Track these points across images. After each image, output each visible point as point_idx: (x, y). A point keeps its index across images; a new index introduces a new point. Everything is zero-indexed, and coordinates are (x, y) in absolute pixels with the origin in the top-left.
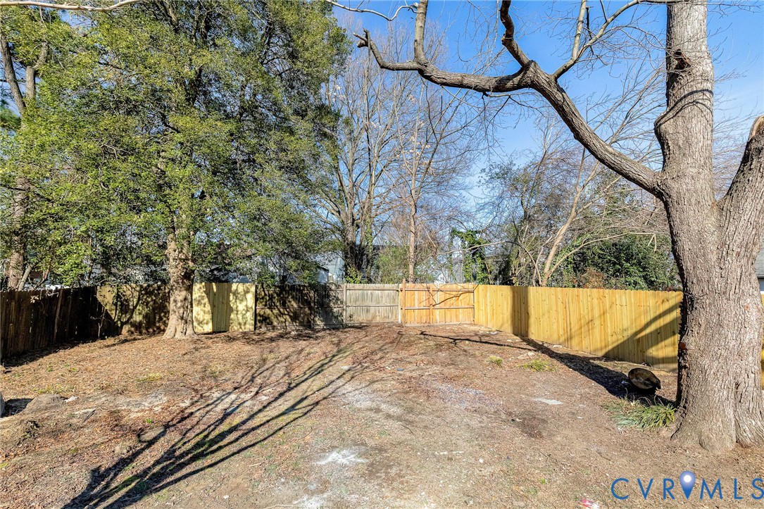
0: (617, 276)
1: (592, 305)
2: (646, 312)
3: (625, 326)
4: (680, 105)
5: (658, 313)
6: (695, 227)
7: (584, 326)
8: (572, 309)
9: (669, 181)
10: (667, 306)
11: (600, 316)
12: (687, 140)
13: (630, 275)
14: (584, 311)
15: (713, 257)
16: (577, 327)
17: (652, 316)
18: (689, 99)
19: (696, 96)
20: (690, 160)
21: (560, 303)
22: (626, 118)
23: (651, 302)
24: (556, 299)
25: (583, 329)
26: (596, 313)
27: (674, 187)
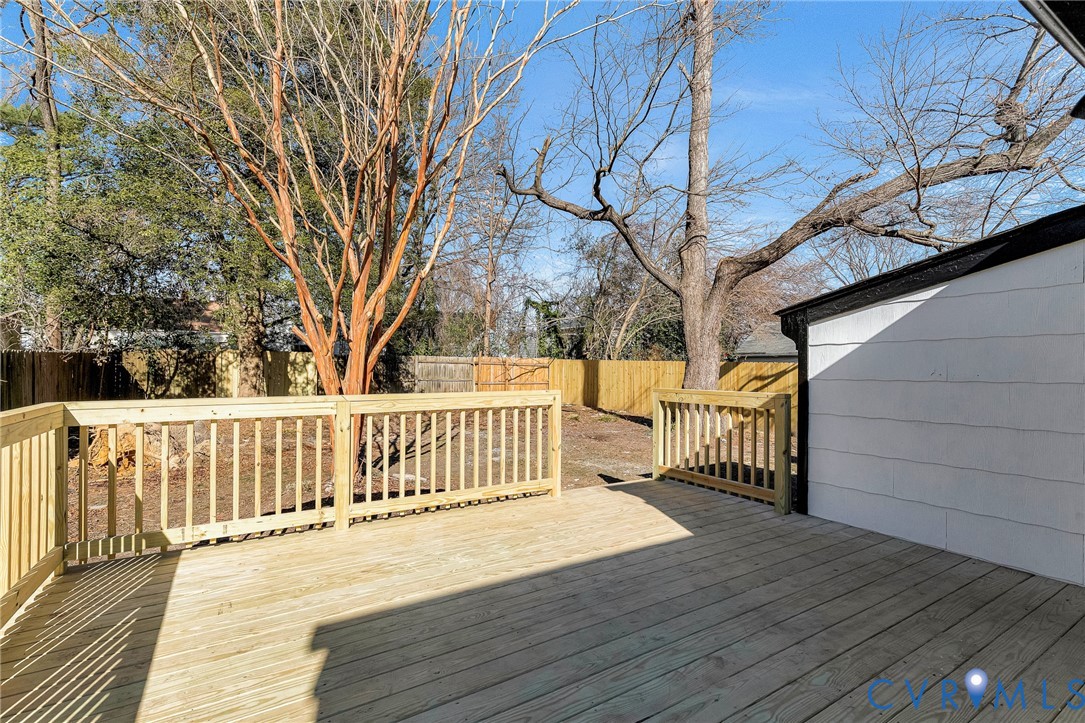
1: (650, 375)
4: (691, 242)
7: (644, 393)
8: (635, 379)
9: (684, 288)
11: (656, 383)
12: (693, 265)
14: (644, 380)
15: (698, 335)
18: (694, 240)
19: (698, 238)
20: (693, 278)
21: (626, 374)
24: (624, 371)
25: (642, 396)
26: (653, 382)
27: (686, 292)
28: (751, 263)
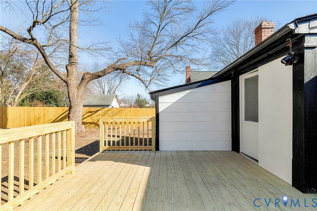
0: (46, 104)
1: (40, 112)
2: (58, 113)
3: (52, 118)
4: (71, 64)
5: (62, 113)
6: (73, 91)
7: (37, 120)
8: (31, 114)
9: (69, 80)
10: (64, 111)
11: (43, 116)
12: (72, 72)
13: (51, 104)
14: (37, 114)
16: (33, 121)
17: (60, 114)
18: (73, 63)
19: (75, 63)
20: (73, 77)
21: (26, 112)
22: (54, 51)
23: (60, 111)
24: (24, 111)
25: (36, 121)
26: (42, 115)
27: (69, 82)
28: (96, 76)
